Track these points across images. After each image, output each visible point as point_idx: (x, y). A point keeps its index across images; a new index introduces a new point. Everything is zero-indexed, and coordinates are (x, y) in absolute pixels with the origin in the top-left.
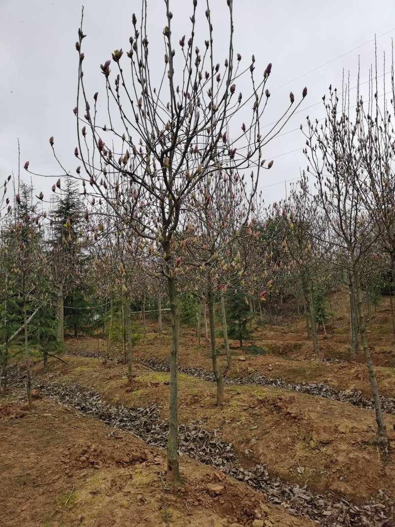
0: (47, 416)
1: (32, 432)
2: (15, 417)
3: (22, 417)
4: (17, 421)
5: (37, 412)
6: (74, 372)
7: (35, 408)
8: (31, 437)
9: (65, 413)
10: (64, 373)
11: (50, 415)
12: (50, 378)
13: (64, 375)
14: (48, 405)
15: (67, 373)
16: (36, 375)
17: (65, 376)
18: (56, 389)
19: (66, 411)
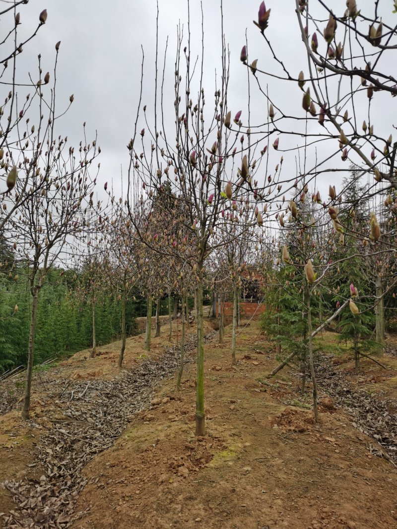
0: (329, 441)
1: (299, 461)
2: (294, 430)
3: (302, 431)
4: (295, 436)
5: (321, 430)
6: (388, 382)
7: (320, 423)
8: (295, 469)
9: (356, 442)
10: (376, 380)
11: (333, 440)
12: (359, 383)
13: (375, 382)
14: (338, 423)
15: (380, 382)
16: (346, 374)
17: (377, 385)
18: (362, 398)
19: (357, 440)
